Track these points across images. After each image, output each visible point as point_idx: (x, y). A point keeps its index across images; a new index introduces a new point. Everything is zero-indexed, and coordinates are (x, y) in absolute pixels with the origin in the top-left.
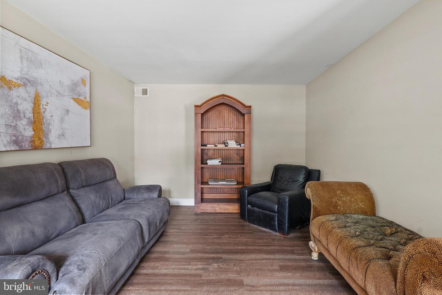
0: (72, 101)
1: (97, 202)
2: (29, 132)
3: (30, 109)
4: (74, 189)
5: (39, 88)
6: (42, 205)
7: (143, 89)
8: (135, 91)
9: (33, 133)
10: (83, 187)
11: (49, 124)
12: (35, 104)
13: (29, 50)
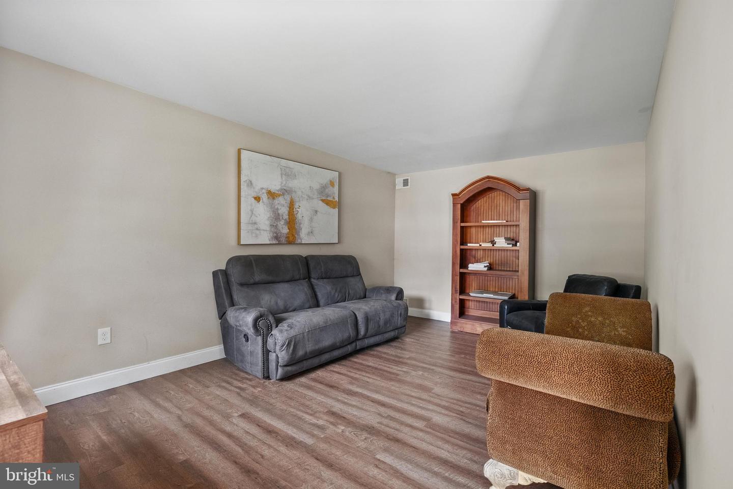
0: (321, 202)
1: (333, 293)
2: (285, 230)
3: (287, 212)
4: (314, 279)
5: (293, 195)
6: (285, 286)
7: (404, 180)
8: (397, 183)
9: (288, 231)
10: (322, 278)
11: (300, 224)
12: (290, 208)
13: (286, 167)
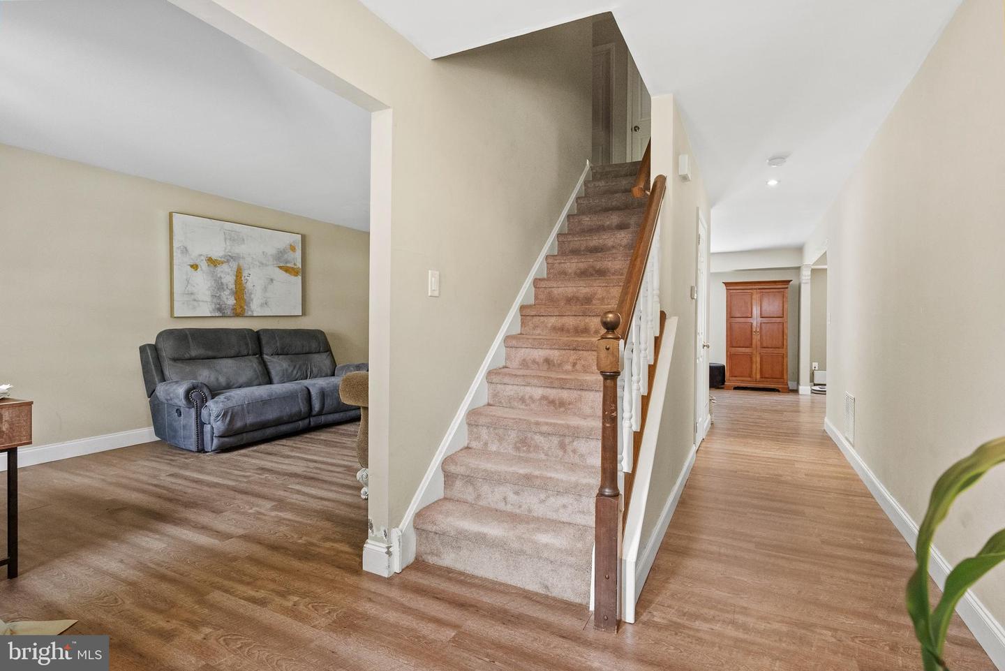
0: (278, 269)
1: (290, 371)
2: (231, 301)
3: (233, 281)
4: (266, 354)
5: (241, 262)
6: (230, 361)
9: (235, 302)
10: (278, 354)
11: (251, 294)
12: (237, 276)
13: (232, 231)
